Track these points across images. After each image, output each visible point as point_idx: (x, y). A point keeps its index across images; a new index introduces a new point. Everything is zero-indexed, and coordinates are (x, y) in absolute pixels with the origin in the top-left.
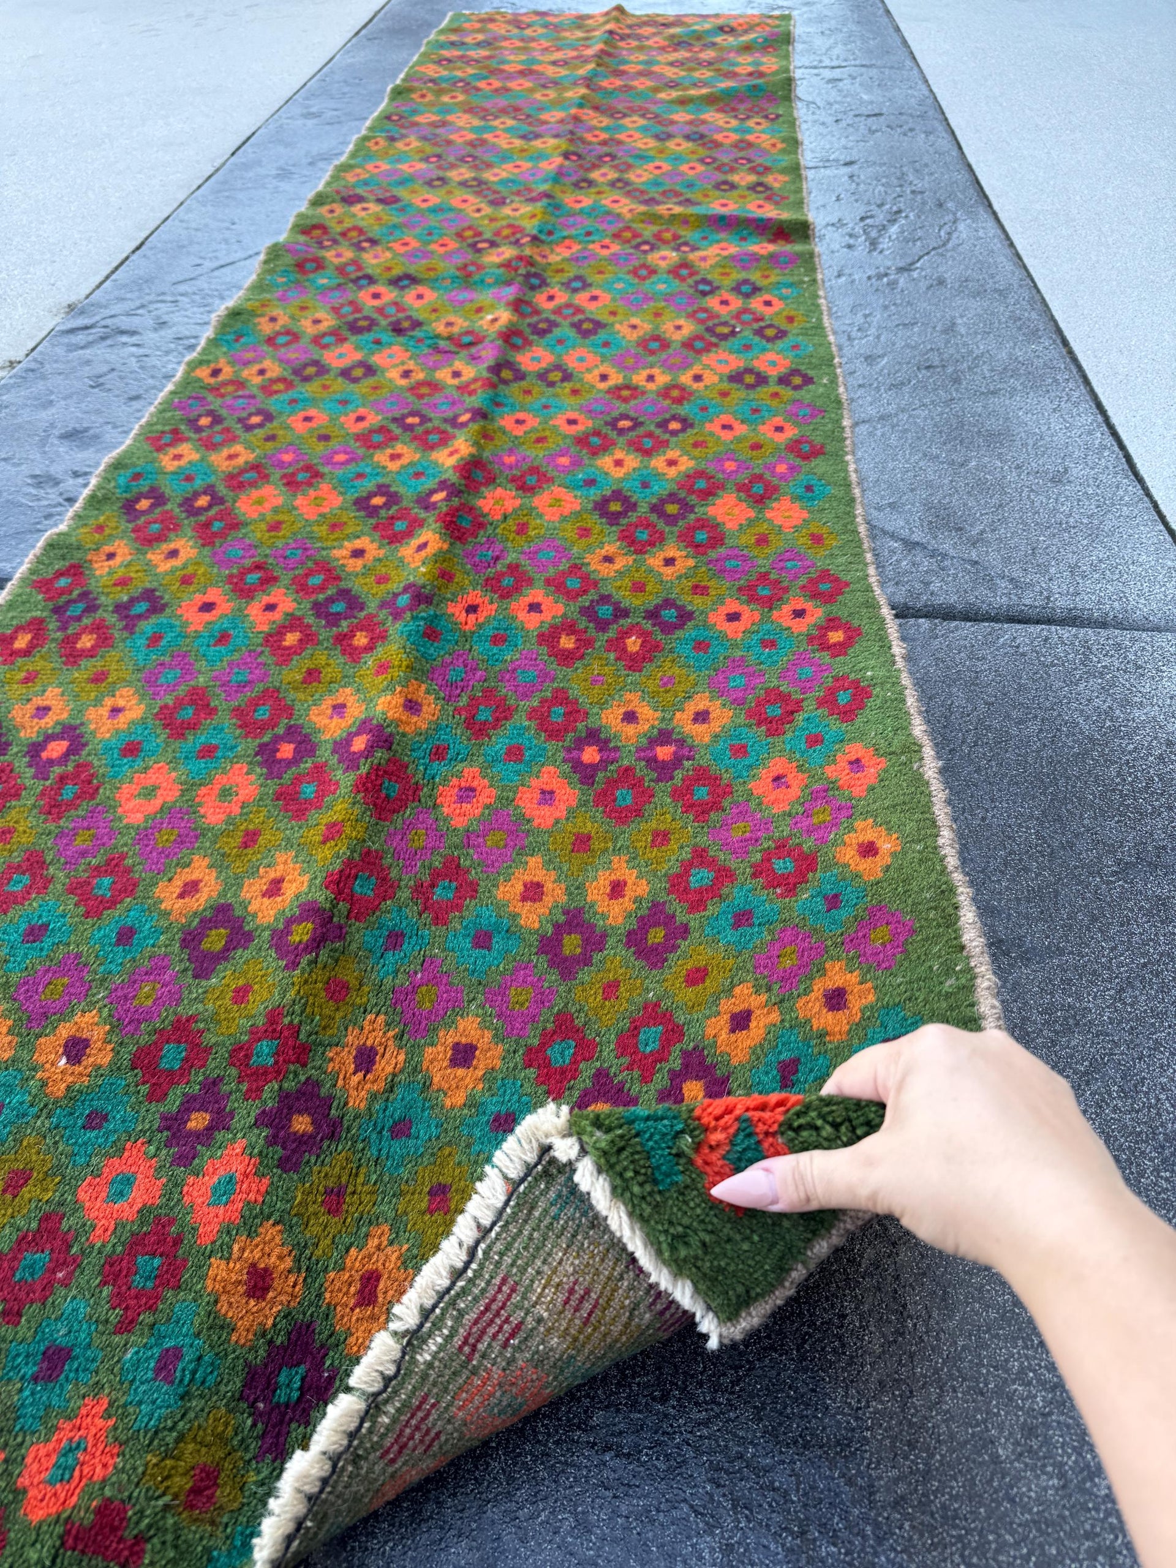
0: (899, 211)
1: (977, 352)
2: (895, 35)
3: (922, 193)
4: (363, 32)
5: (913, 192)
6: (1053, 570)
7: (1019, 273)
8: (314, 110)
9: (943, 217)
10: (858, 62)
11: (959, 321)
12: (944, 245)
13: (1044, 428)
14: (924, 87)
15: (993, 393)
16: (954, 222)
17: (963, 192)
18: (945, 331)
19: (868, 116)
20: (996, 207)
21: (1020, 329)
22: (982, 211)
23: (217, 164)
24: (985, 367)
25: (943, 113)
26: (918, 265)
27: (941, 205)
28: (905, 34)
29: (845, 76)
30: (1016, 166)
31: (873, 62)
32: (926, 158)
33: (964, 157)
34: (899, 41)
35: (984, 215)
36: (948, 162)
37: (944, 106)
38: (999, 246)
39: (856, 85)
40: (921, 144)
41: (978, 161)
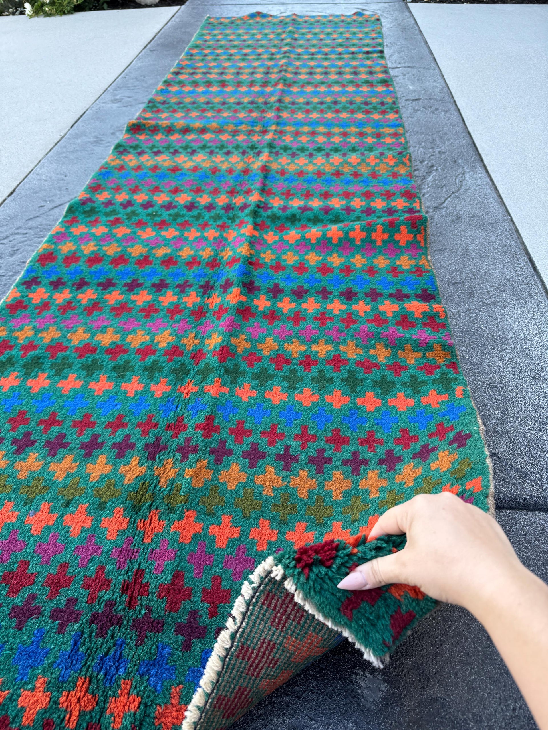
0: (432, 166)
1: (482, 272)
2: (425, 46)
3: (444, 153)
4: (149, 46)
5: (439, 152)
6: (542, 461)
7: (502, 211)
8: (118, 97)
9: (457, 170)
10: (406, 65)
11: (470, 248)
12: (458, 190)
13: (526, 334)
14: (442, 81)
15: (494, 304)
16: (463, 174)
17: (467, 152)
18: (462, 256)
19: (413, 100)
20: (486, 162)
21: (506, 253)
22: (478, 164)
23: (62, 134)
24: (488, 284)
25: (453, 97)
26: (445, 205)
27: (455, 161)
28: (430, 46)
29: (400, 74)
30: (495, 133)
31: (414, 65)
32: (446, 129)
33: (466, 127)
34: (427, 50)
35: (480, 169)
36: (458, 131)
37: (453, 93)
38: (489, 191)
39: (406, 80)
40: (442, 119)
41: (474, 130)
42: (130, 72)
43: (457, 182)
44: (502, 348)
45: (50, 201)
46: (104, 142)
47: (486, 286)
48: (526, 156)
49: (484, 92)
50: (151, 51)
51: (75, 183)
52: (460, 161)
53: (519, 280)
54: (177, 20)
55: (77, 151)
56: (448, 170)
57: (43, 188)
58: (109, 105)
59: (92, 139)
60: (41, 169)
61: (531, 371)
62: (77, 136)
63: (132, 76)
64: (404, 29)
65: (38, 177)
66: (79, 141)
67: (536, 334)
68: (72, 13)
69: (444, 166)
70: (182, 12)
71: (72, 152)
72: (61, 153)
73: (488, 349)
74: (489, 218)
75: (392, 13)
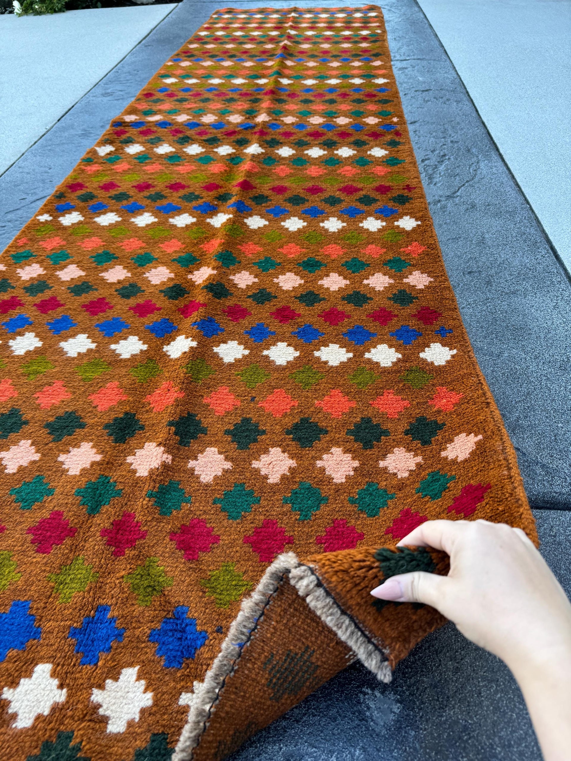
0: (444, 155)
1: (500, 260)
2: (435, 39)
3: (457, 142)
5: (452, 142)
7: (521, 199)
8: (109, 91)
9: (471, 159)
10: (415, 57)
11: (487, 236)
12: (472, 179)
13: (549, 323)
14: (453, 72)
15: (513, 293)
16: (478, 163)
17: (481, 141)
18: (478, 244)
19: (423, 91)
20: (502, 151)
21: (525, 241)
22: (493, 153)
23: (48, 128)
24: (507, 273)
25: (465, 88)
26: (458, 194)
27: (469, 151)
28: (441, 39)
29: (409, 66)
30: (511, 123)
31: (424, 57)
32: (458, 119)
33: (480, 117)
34: (437, 43)
35: (495, 157)
36: (471, 121)
37: (466, 84)
38: (506, 179)
39: (415, 71)
40: (455, 109)
41: (488, 120)
42: (123, 67)
43: (471, 171)
44: (524, 338)
45: (32, 194)
46: (92, 135)
47: (504, 274)
48: (544, 145)
49: (498, 82)
50: (146, 46)
51: (60, 176)
52: (474, 150)
53: (540, 268)
54: (174, 17)
55: (63, 144)
56: (461, 159)
57: (25, 181)
58: (100, 99)
59: (80, 132)
60: (24, 161)
61: (555, 361)
62: (64, 129)
63: (125, 70)
64: (413, 23)
65: (21, 170)
66: (66, 134)
67: (560, 323)
68: (64, 12)
69: (457, 155)
70: (180, 9)
71: (58, 145)
72: (46, 146)
73: (508, 340)
74: (506, 206)
75: (400, 8)
